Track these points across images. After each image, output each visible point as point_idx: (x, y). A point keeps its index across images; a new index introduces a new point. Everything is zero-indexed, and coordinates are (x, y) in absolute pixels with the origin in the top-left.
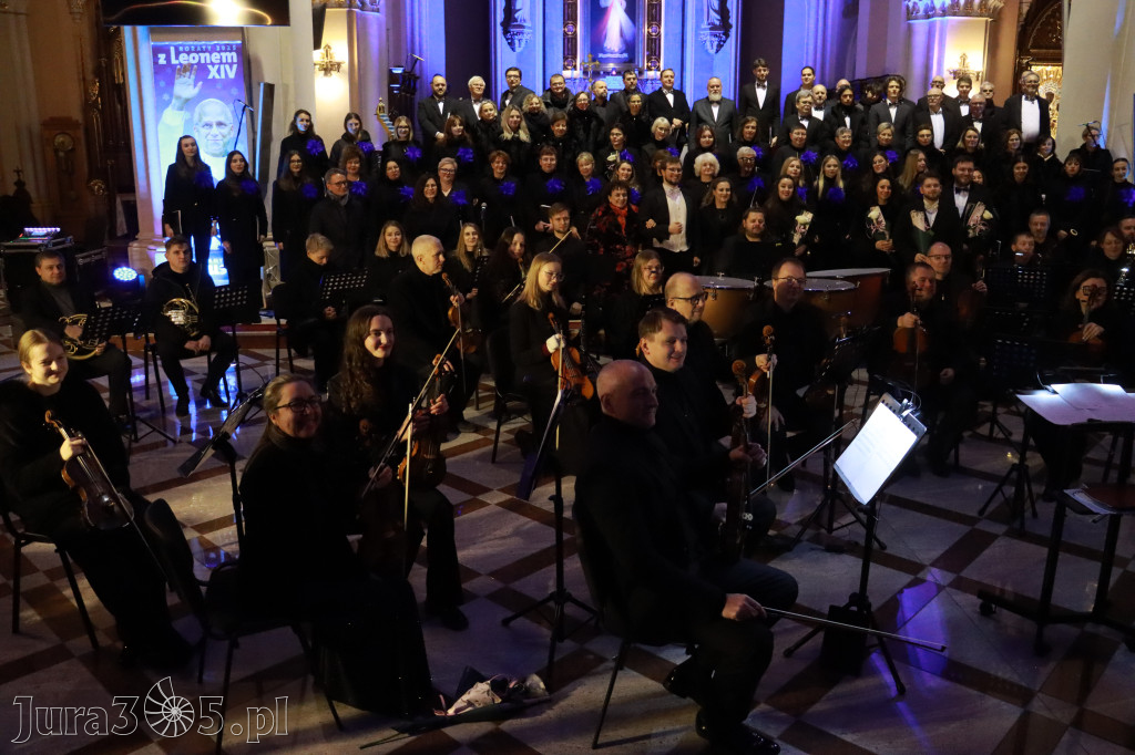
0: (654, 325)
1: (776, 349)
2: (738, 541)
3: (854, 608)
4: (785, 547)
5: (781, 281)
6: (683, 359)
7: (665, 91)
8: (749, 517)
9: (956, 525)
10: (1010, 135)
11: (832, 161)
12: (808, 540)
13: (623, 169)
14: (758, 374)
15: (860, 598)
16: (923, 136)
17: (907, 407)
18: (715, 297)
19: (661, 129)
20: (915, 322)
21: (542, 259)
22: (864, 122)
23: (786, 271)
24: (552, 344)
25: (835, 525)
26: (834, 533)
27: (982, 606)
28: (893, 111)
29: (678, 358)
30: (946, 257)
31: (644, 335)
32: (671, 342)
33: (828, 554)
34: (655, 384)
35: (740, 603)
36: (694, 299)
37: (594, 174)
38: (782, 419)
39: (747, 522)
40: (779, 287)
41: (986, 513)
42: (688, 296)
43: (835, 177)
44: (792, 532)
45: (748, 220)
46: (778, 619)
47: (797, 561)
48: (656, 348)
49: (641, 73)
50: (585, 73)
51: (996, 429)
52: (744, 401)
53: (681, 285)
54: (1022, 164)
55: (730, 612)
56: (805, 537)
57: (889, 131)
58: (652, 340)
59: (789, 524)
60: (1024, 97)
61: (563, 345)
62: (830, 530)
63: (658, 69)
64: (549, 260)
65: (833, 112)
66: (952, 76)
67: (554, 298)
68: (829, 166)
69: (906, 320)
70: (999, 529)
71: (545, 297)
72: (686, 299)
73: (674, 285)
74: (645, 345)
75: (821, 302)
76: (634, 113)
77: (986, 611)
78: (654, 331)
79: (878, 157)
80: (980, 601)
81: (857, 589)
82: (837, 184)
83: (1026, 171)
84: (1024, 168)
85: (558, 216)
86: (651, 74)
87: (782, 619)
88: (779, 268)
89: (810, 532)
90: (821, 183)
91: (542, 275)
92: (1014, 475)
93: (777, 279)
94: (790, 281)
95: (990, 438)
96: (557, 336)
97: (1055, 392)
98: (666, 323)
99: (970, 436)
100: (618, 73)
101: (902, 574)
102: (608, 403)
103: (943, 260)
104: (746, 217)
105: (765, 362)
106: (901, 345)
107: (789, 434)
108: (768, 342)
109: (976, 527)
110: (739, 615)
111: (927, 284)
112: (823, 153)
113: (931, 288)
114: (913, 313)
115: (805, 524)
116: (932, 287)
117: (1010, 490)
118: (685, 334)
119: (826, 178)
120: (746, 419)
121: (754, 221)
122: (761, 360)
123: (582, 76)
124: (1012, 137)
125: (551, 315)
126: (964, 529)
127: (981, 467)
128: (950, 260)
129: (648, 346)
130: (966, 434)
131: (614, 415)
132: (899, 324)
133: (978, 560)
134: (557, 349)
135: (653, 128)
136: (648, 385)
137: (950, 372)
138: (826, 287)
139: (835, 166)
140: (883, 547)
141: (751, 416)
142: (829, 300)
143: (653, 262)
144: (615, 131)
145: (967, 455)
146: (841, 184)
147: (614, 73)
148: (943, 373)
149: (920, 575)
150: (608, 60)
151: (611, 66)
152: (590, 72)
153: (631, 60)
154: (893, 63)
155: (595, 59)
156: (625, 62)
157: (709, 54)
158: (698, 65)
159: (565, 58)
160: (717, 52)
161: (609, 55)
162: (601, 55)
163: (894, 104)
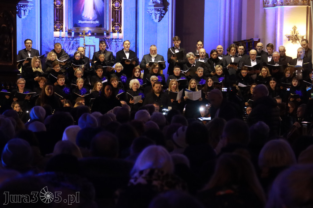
11: (193, 81)
49: (108, 34)
50: (69, 33)
63: (120, 32)
66: (288, 39)
68: (192, 84)
86: (115, 35)
100: (93, 34)
123: (67, 36)
124: (287, 72)
139: (195, 83)
147: (90, 34)
150: (84, 25)
151: (87, 29)
152: (73, 33)
153: (101, 25)
154: (257, 33)
155: (76, 25)
156: (97, 27)
157: (154, 22)
158: (147, 29)
159: (55, 23)
160: (159, 21)
161: (86, 22)
162: (80, 22)
163: (234, 56)
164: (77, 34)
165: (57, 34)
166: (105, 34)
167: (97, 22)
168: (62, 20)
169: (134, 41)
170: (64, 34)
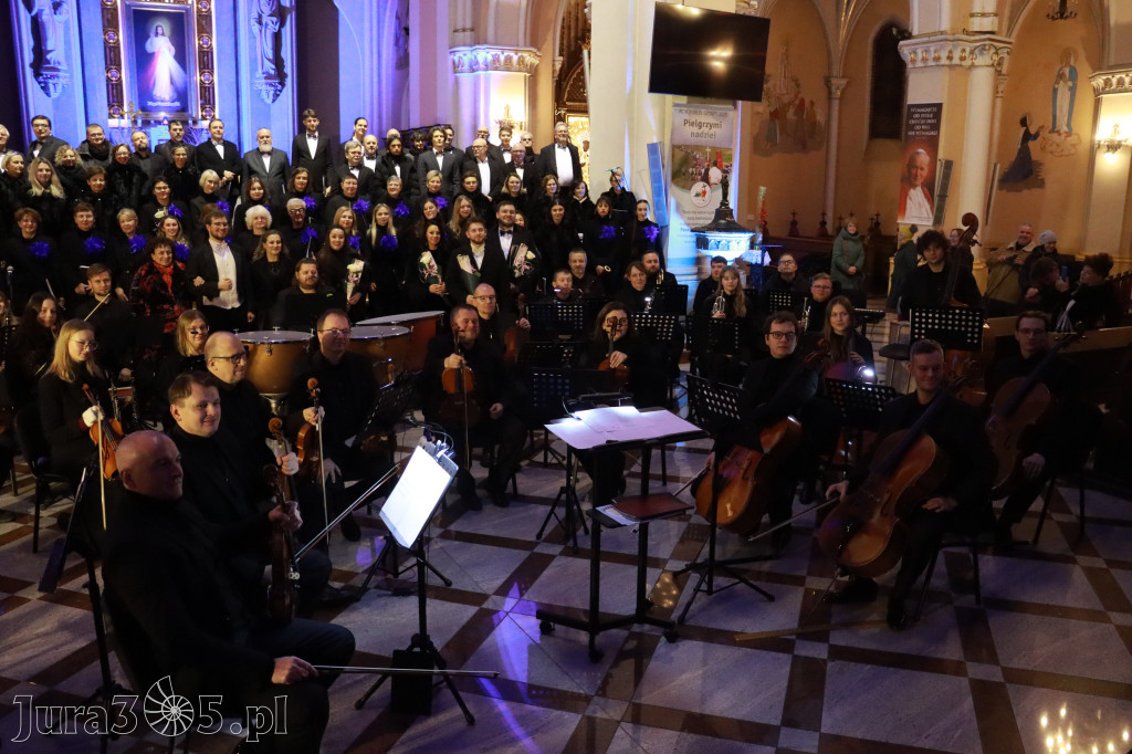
0: (183, 390)
1: (323, 400)
2: (287, 601)
3: (417, 649)
4: (350, 598)
5: (325, 333)
6: (217, 424)
7: (214, 142)
8: (296, 576)
9: (517, 551)
10: (547, 180)
11: (383, 209)
12: (375, 588)
13: (168, 225)
14: (306, 428)
15: (421, 638)
16: (469, 183)
17: (441, 448)
18: (271, 351)
19: (210, 182)
20: (461, 363)
21: (71, 327)
22: (413, 170)
23: (330, 323)
24: (89, 417)
25: (401, 569)
26: (401, 577)
27: (542, 626)
28: (440, 160)
29: (212, 421)
30: (490, 298)
31: (175, 401)
32: (202, 406)
33: (396, 598)
34: (178, 453)
35: (289, 666)
36: (235, 358)
37: (137, 230)
38: (339, 470)
39: (294, 581)
40: (324, 338)
41: (543, 537)
42: (229, 355)
43: (387, 224)
44: (358, 582)
45: (301, 272)
46: (338, 675)
47: (365, 610)
48: (187, 414)
49: (195, 122)
50: (135, 122)
51: (550, 456)
52: (284, 459)
53: (221, 344)
54: (557, 207)
55: (279, 677)
56: (372, 584)
57: (437, 179)
58: (183, 406)
59: (357, 574)
60: (556, 145)
61: (101, 417)
62: (396, 574)
63: (213, 118)
64: (79, 328)
65: (383, 162)
66: (498, 125)
67: (89, 368)
68: (380, 214)
69: (452, 361)
70: (556, 549)
71: (77, 368)
72: (227, 359)
73: (213, 345)
74: (176, 412)
75: (376, 349)
76: (179, 166)
77: (545, 630)
78: (184, 397)
79: (428, 204)
80: (539, 621)
81: (416, 630)
82: (390, 231)
83: (562, 212)
84: (560, 210)
85: (98, 278)
86: (205, 124)
87: (342, 675)
88: (324, 319)
89: (376, 579)
90: (374, 231)
91: (72, 344)
92: (564, 497)
93: (322, 331)
94: (335, 332)
95: (545, 465)
96: (94, 408)
97: (579, 419)
98: (195, 388)
99: (528, 465)
101: (468, 606)
102: (129, 478)
103: (488, 301)
104: (298, 269)
105: (313, 414)
106: (450, 386)
107: (348, 484)
108: (313, 394)
109: (535, 550)
110: (289, 678)
111: (470, 324)
112: (374, 202)
113: (474, 329)
114: (457, 354)
115: (372, 571)
116: (475, 327)
117: (561, 512)
118: (217, 396)
119: (378, 226)
120: (289, 476)
121: (307, 273)
122: (308, 414)
123: (131, 125)
124: (550, 182)
125: (86, 386)
126: (524, 554)
127: (537, 493)
128: (494, 300)
129: (179, 412)
130: (524, 463)
131: (136, 490)
132: (446, 366)
133: (537, 582)
134: (95, 423)
135: (201, 181)
136: (171, 456)
137: (499, 407)
138: (380, 333)
139: (386, 214)
140: (448, 583)
141: (293, 472)
142: (385, 347)
143: (197, 323)
144: (161, 184)
145: (525, 483)
146: (393, 232)
147: (166, 122)
148: (492, 409)
149: (484, 606)
150: (158, 109)
151: (162, 115)
152: (140, 122)
153: (184, 109)
154: (443, 114)
155: (144, 109)
156: (177, 111)
157: (265, 104)
158: (255, 113)
159: (110, 106)
160: (274, 101)
161: (159, 104)
162: (150, 103)
163: (441, 152)
164: (146, 123)
165: (114, 122)
166: (190, 122)
167: (177, 104)
168: (122, 102)
169: (236, 132)
170: (126, 122)
